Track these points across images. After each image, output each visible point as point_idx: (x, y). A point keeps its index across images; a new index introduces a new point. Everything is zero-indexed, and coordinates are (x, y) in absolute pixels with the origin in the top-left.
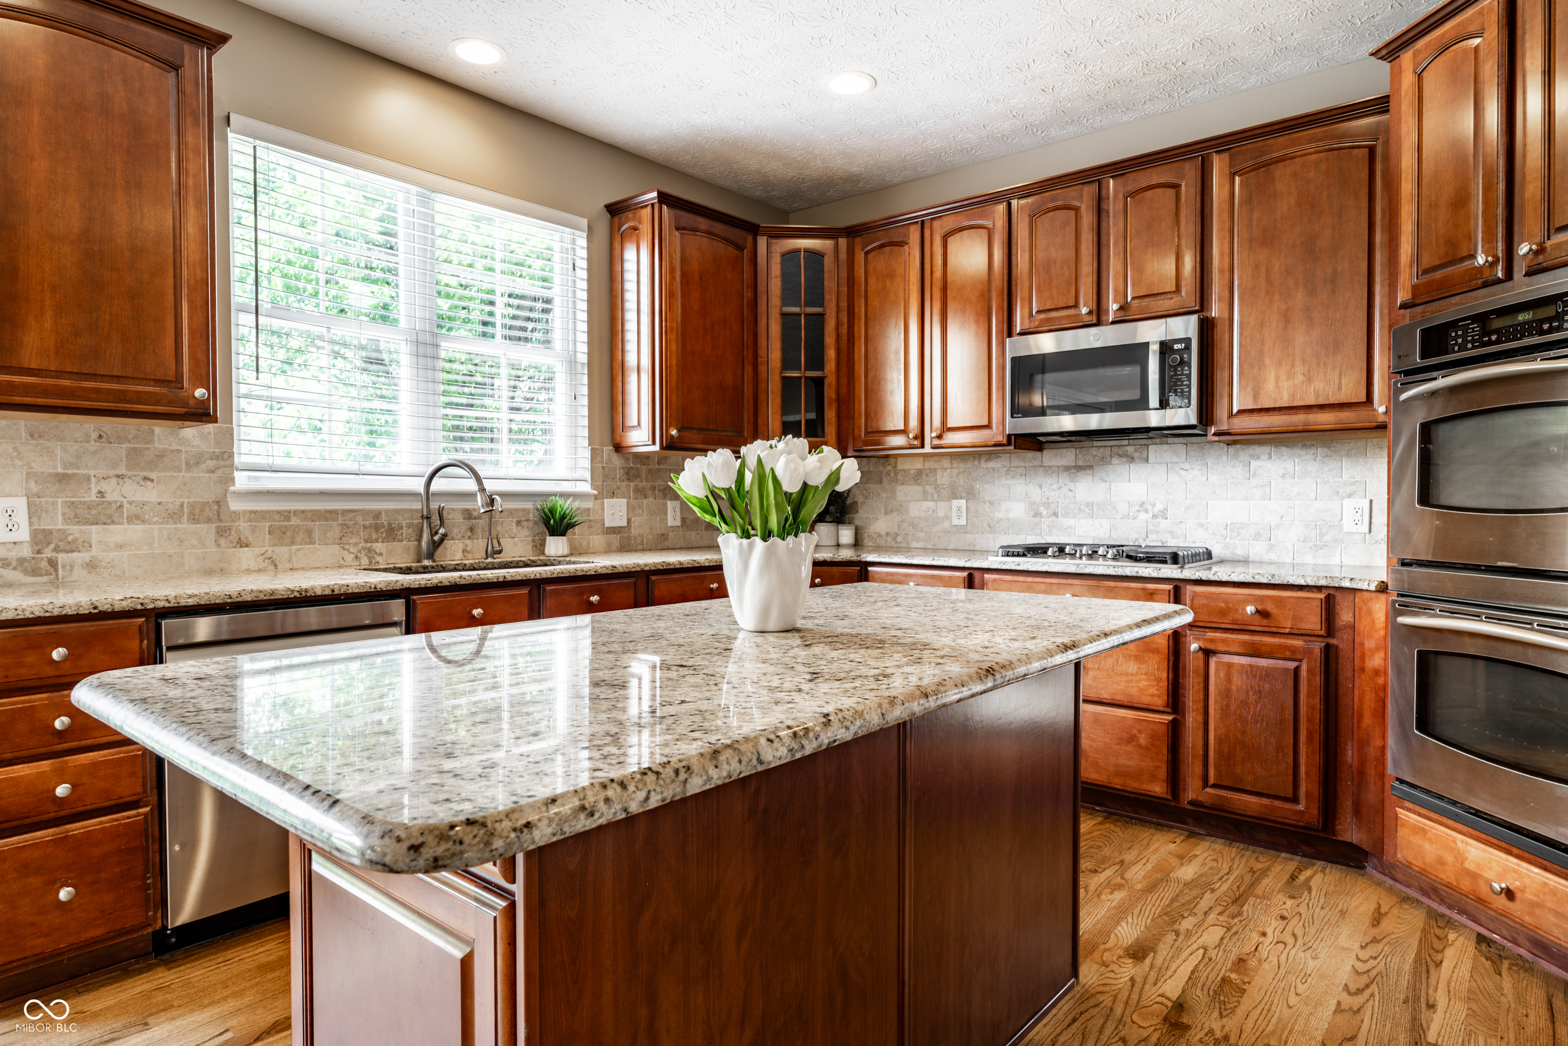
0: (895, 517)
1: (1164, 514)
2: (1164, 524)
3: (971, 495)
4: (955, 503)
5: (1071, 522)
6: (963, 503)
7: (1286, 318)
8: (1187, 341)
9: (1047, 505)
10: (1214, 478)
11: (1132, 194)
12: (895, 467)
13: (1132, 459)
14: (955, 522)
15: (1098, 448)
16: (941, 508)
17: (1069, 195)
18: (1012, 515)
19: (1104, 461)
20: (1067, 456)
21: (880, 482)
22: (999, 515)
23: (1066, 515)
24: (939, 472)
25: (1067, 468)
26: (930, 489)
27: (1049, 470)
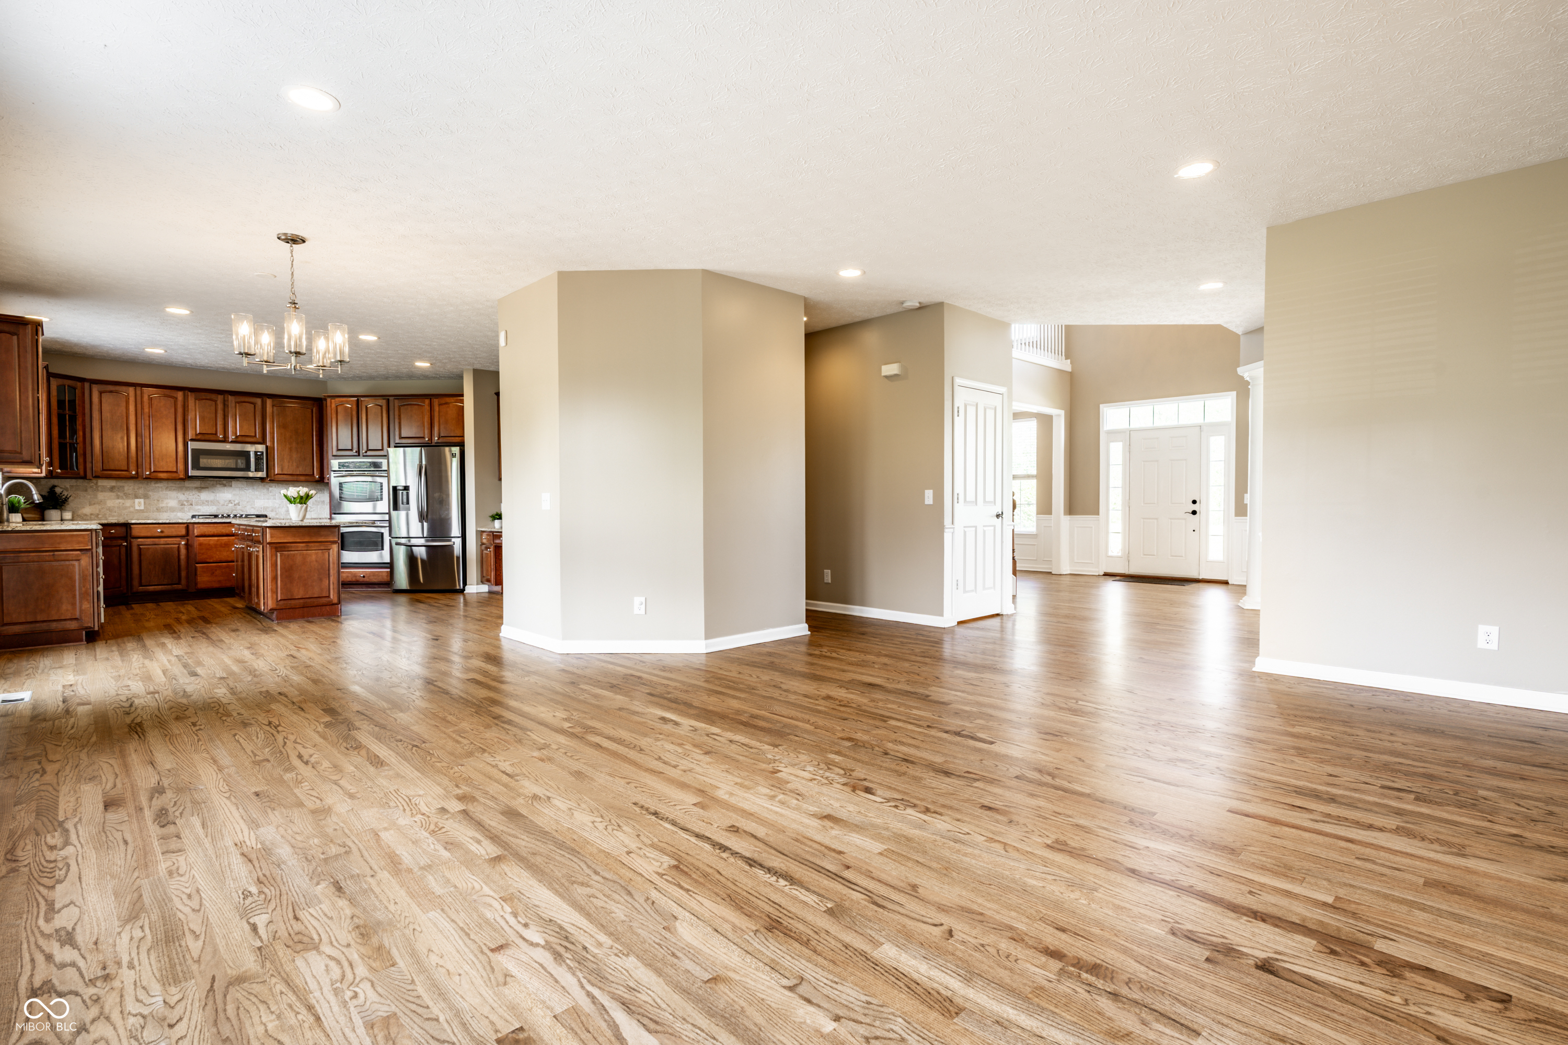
0: (97, 507)
1: (238, 504)
2: (238, 507)
3: (146, 497)
4: (137, 501)
5: (197, 507)
6: (142, 501)
7: (290, 449)
8: (262, 453)
9: (187, 501)
10: (257, 493)
11: (239, 403)
12: (96, 484)
13: (225, 486)
14: (137, 508)
15: (210, 482)
16: (128, 503)
17: (213, 396)
18: (170, 505)
19: (213, 486)
20: (197, 483)
21: (86, 490)
22: (161, 505)
23: (197, 505)
24: (126, 488)
25: (196, 488)
26: (120, 494)
27: (188, 489)
